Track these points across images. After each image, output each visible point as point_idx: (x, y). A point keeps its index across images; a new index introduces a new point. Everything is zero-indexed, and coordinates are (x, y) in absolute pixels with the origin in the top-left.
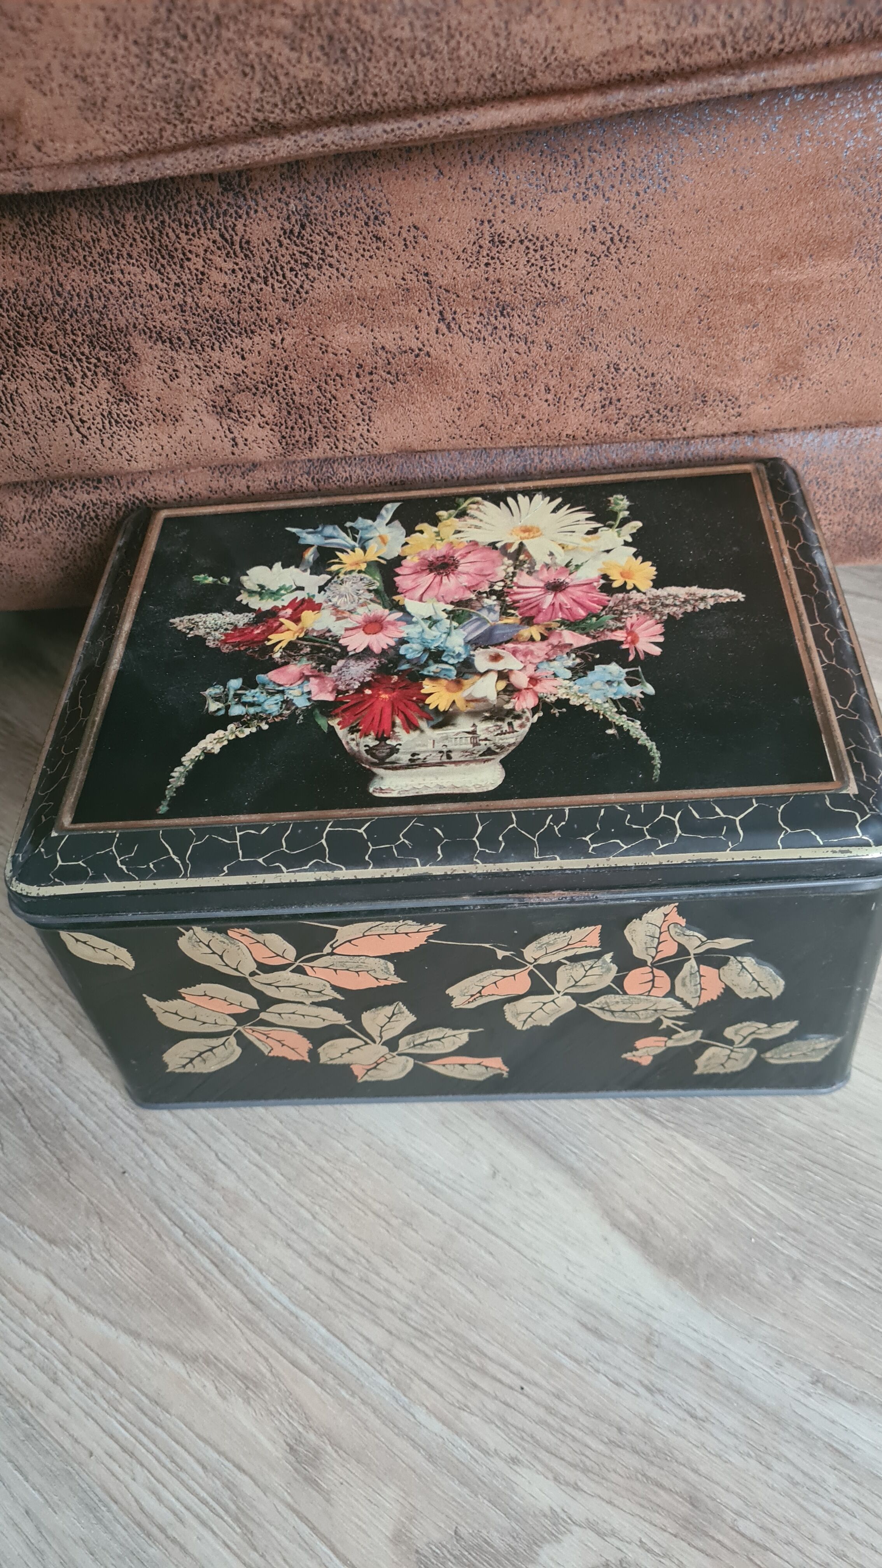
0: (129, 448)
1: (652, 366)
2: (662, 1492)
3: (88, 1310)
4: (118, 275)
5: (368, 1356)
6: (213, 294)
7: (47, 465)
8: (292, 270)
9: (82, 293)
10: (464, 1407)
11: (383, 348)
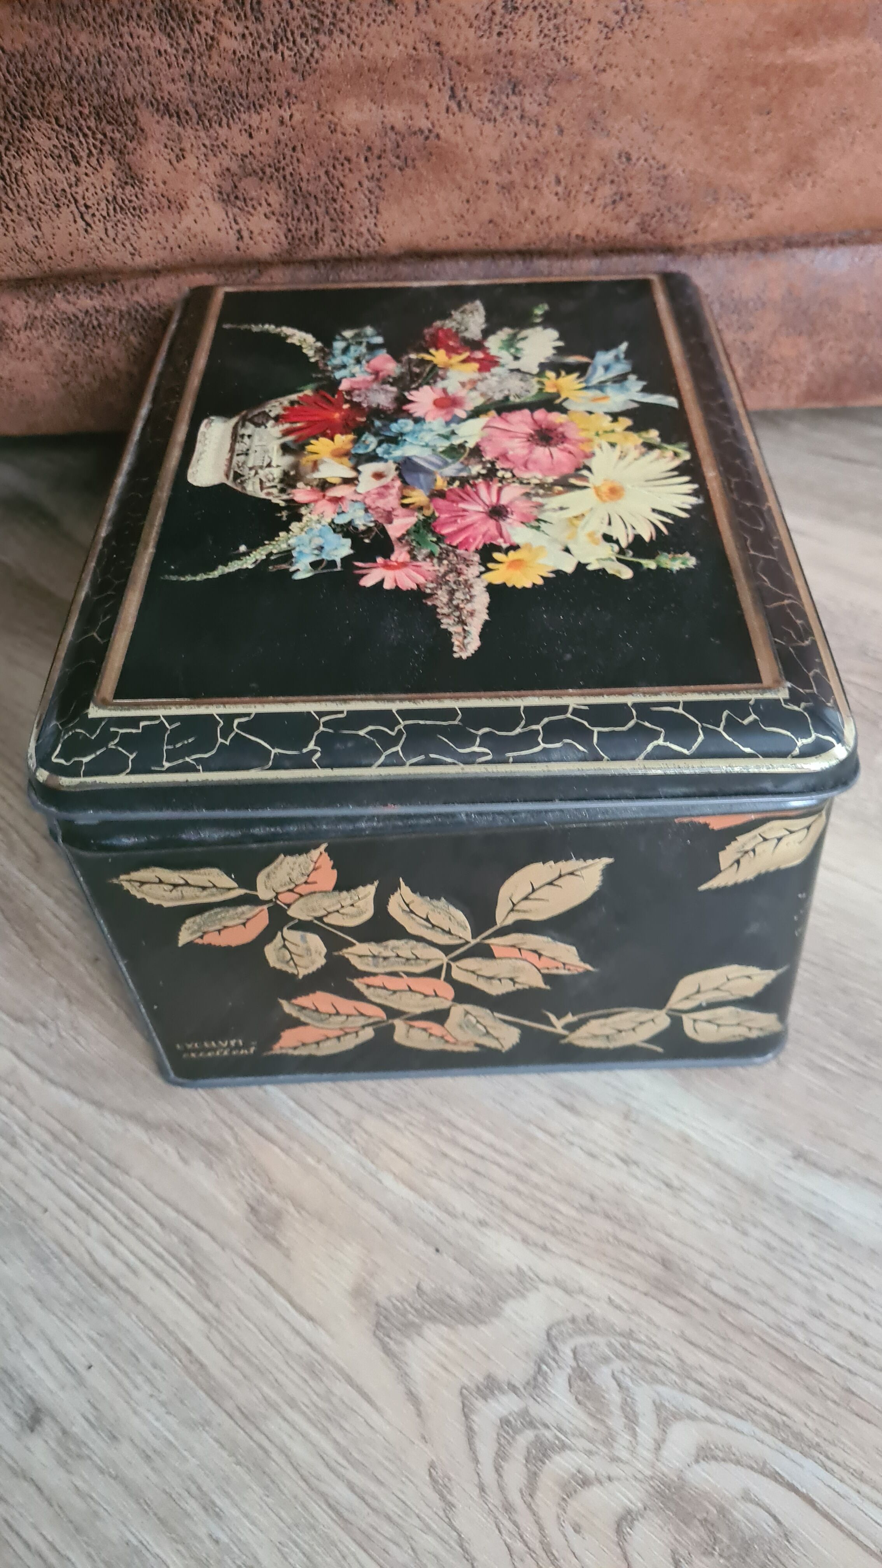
0: (133, 239)
1: (663, 158)
2: (633, 1254)
3: (52, 1082)
4: (127, 38)
5: (337, 1127)
6: (221, 62)
7: (50, 258)
8: (303, 35)
9: (91, 58)
10: (433, 1174)
11: (393, 128)
